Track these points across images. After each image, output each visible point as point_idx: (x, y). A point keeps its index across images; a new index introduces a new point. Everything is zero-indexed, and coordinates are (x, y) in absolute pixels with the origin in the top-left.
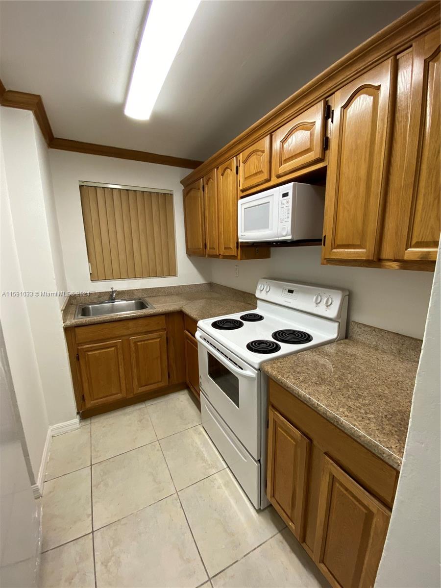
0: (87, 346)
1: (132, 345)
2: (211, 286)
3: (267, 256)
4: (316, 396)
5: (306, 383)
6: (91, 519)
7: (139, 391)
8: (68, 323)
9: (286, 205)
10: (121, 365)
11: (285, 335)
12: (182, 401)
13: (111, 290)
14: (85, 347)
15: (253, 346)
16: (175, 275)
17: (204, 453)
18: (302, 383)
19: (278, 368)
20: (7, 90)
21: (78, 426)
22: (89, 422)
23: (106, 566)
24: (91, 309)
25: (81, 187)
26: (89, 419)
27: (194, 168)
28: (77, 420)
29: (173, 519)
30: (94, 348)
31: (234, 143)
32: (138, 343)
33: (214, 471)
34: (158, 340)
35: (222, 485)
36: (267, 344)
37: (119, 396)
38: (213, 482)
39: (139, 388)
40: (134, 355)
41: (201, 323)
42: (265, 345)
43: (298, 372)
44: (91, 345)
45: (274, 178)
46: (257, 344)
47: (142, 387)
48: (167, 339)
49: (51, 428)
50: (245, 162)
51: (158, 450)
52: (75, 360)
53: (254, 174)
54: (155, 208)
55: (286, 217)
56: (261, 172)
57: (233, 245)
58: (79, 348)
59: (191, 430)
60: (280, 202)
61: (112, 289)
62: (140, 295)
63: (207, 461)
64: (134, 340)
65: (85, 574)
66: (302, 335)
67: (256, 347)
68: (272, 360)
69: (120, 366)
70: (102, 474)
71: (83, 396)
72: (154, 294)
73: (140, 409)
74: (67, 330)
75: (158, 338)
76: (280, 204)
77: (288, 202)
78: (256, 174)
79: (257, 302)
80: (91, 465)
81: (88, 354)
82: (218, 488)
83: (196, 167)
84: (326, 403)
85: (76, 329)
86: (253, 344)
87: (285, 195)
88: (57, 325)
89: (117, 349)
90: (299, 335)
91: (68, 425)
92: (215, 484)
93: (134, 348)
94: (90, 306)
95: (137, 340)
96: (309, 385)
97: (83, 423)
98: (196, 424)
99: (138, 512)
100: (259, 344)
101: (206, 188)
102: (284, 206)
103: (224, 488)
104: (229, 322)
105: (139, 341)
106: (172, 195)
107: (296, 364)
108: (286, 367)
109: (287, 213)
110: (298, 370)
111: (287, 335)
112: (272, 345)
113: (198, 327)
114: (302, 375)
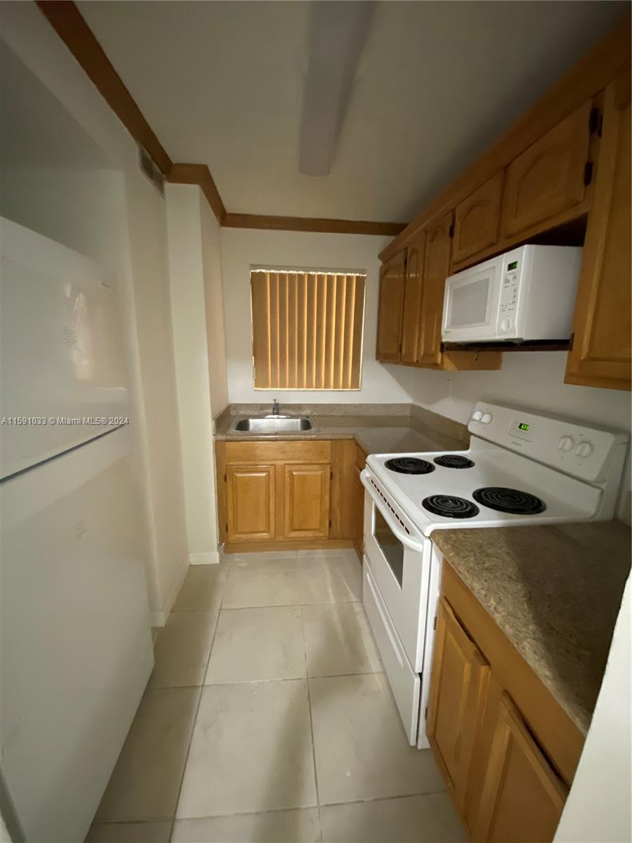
1: (287, 474)
3: (496, 366)
5: (492, 573)
8: (219, 437)
9: (512, 282)
10: (272, 497)
11: (497, 496)
13: (273, 402)
15: (433, 503)
16: (358, 387)
19: (455, 542)
20: (174, 163)
21: (218, 561)
22: (230, 558)
24: (250, 422)
26: (232, 554)
27: (396, 235)
30: (243, 471)
32: (296, 474)
34: (319, 473)
36: (456, 504)
37: (265, 536)
39: (292, 532)
40: (288, 487)
41: (371, 459)
42: (453, 505)
45: (502, 239)
46: (439, 501)
48: (331, 474)
50: (463, 218)
52: (223, 480)
55: (511, 301)
57: (435, 348)
58: (228, 466)
60: (505, 278)
61: (275, 400)
62: (307, 412)
64: (290, 469)
66: (526, 499)
67: (435, 505)
69: (270, 499)
71: (227, 526)
72: (325, 412)
74: (217, 443)
75: (320, 471)
77: (515, 278)
79: (471, 440)
80: (220, 609)
81: (236, 477)
83: (399, 233)
84: (511, 609)
85: (227, 444)
86: (434, 500)
87: (512, 266)
89: (269, 476)
90: (521, 499)
93: (289, 479)
94: (250, 420)
96: (496, 577)
100: (443, 502)
102: (510, 284)
104: (413, 463)
105: (295, 471)
107: (490, 541)
108: (471, 543)
109: (512, 296)
110: (489, 551)
111: (499, 496)
112: (465, 506)
113: (366, 463)
114: (491, 560)
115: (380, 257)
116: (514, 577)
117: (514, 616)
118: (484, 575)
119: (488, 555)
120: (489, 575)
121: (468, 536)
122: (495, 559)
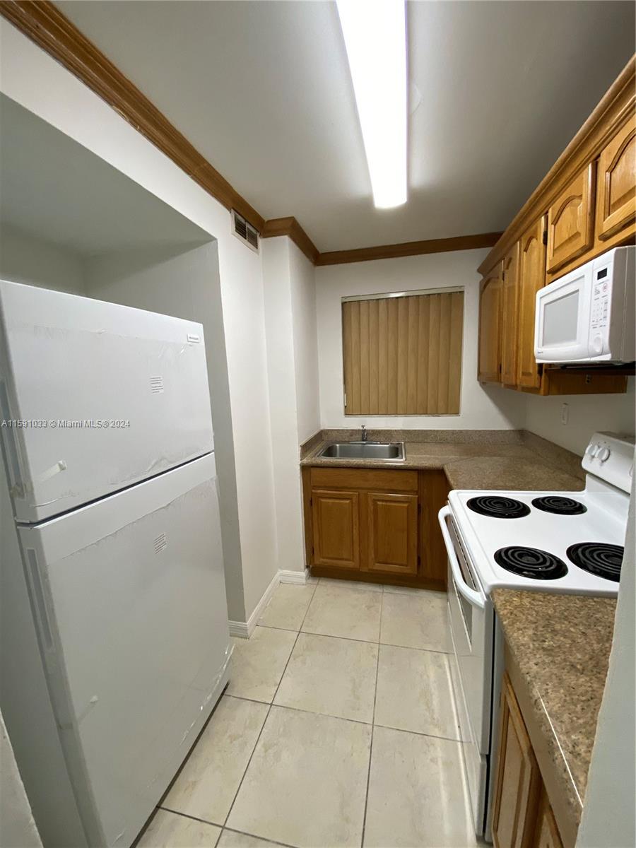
0: (322, 491)
1: (370, 503)
2: (522, 435)
3: (621, 388)
4: (545, 687)
5: (550, 655)
6: (276, 689)
7: (375, 568)
8: (305, 461)
9: (602, 293)
10: (356, 525)
11: (599, 555)
12: (433, 607)
13: (362, 429)
14: (319, 491)
15: (507, 555)
16: (457, 413)
17: (434, 696)
18: (541, 651)
19: (516, 607)
20: (266, 220)
21: (304, 582)
22: (316, 582)
23: (266, 751)
24: (338, 448)
25: (343, 304)
26: (318, 578)
27: (492, 245)
28: (303, 574)
29: (354, 755)
30: (327, 496)
31: (538, 194)
32: (379, 503)
33: (437, 732)
34: (406, 505)
35: (440, 762)
36: (538, 559)
37: (350, 564)
38: (429, 747)
39: (377, 564)
40: (371, 516)
41: (452, 495)
42: (532, 560)
43: (553, 631)
44: (326, 492)
45: (597, 242)
46: (516, 555)
47: (378, 563)
48: (419, 506)
49: (280, 572)
50: (555, 222)
51: (374, 656)
52: (309, 504)
53: (566, 241)
54: (433, 316)
55: (602, 317)
56: (577, 234)
57: (533, 370)
58: (313, 491)
59: (429, 654)
60: (594, 288)
61: (363, 426)
62: (399, 438)
63: (433, 710)
64: (374, 497)
65: (246, 743)
68: (520, 590)
69: (354, 527)
70: (305, 647)
71: (313, 548)
72: (420, 439)
73: (375, 592)
74: (305, 468)
75: (406, 502)
76: (594, 291)
77: (605, 288)
78: (570, 239)
79: (585, 478)
80: (300, 632)
81: (321, 501)
82: (432, 760)
83: (495, 244)
85: (312, 469)
86: (510, 552)
87: (602, 274)
88: (294, 461)
89: (352, 503)
91: (295, 576)
92: (429, 751)
93: (372, 508)
94: (338, 445)
95: (377, 498)
96: (553, 661)
97: (310, 581)
98: (440, 649)
99: (320, 716)
100: (521, 556)
101: (506, 276)
102: (599, 296)
103: (440, 765)
104: (501, 503)
105: (379, 500)
106: (462, 293)
107: (566, 614)
108: (537, 612)
109: (603, 310)
110: (558, 627)
111: (602, 556)
112: (548, 564)
113: (448, 499)
114: (557, 638)
115: (480, 271)
116: (579, 667)
117: (557, 718)
118: (538, 656)
119: (554, 632)
120: (544, 658)
121: (538, 603)
122: (562, 638)
